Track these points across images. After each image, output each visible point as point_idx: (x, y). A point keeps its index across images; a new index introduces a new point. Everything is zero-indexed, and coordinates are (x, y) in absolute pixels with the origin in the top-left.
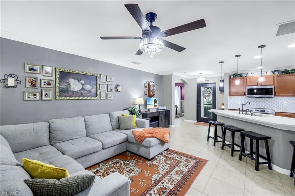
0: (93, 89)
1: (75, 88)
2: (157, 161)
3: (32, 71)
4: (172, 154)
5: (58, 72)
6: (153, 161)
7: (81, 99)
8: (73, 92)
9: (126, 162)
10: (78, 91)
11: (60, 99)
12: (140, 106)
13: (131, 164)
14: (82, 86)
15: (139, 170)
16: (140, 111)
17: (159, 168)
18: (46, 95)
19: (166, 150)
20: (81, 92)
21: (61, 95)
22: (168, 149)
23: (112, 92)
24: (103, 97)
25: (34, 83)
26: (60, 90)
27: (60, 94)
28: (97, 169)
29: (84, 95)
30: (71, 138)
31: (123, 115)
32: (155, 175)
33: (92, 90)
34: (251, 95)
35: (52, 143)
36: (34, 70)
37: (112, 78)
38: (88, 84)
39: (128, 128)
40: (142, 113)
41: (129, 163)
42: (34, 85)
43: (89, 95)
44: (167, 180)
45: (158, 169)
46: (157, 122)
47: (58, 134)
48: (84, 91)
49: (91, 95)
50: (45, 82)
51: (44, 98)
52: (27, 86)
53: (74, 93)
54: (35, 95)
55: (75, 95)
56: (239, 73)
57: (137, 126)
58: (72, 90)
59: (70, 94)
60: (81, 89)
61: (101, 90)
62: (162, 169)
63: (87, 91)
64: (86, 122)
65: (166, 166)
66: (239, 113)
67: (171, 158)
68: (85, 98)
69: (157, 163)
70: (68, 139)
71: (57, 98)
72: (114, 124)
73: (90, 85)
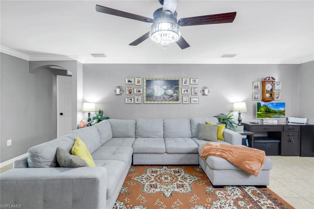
0: (175, 93)
1: (158, 94)
2: (223, 193)
3: (130, 83)
4: (264, 197)
5: (145, 81)
6: (219, 190)
7: (163, 103)
8: (156, 96)
9: (186, 176)
10: (161, 96)
11: (147, 103)
12: (240, 114)
13: (189, 179)
14: (164, 91)
15: (189, 190)
16: (240, 121)
17: (217, 202)
18: (137, 100)
19: (256, 186)
20: (164, 97)
21: (147, 100)
22: (265, 187)
23: (197, 95)
24: (186, 101)
25: (130, 91)
26: (146, 95)
27: (147, 98)
28: (157, 169)
29: (166, 100)
30: (149, 136)
31: (206, 123)
32: (199, 206)
33: (174, 95)
35: (136, 137)
36: (130, 82)
37: (197, 80)
38: (169, 89)
39: (208, 139)
40: (242, 124)
41: (188, 177)
42: (131, 93)
43: (171, 99)
45: (214, 203)
46: (278, 141)
47: (139, 130)
48: (166, 96)
49: (173, 99)
50: (137, 90)
51: (136, 102)
52: (127, 94)
53: (158, 97)
54: (131, 100)
55: (158, 100)
57: (224, 139)
58: (155, 95)
59: (154, 99)
60: (163, 94)
61: (183, 94)
62: (218, 206)
63: (169, 96)
64: (165, 125)
65: (230, 205)
67: (253, 200)
68: (166, 103)
69: (221, 196)
70: (146, 136)
71: (145, 102)
72: (194, 131)
73: (172, 90)
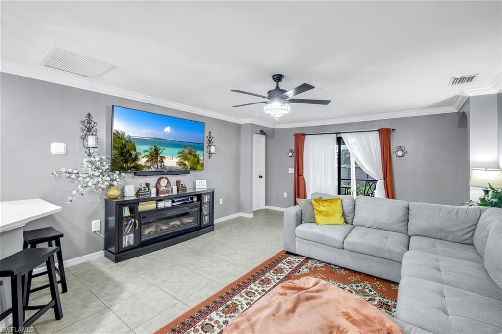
44: (256, 294)
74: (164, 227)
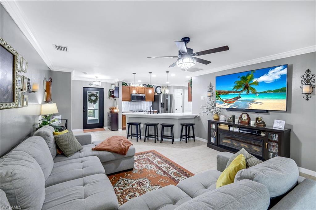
31: (54, 134)
34: (137, 100)
56: (125, 82)
66: (151, 113)
74: (236, 144)
